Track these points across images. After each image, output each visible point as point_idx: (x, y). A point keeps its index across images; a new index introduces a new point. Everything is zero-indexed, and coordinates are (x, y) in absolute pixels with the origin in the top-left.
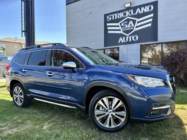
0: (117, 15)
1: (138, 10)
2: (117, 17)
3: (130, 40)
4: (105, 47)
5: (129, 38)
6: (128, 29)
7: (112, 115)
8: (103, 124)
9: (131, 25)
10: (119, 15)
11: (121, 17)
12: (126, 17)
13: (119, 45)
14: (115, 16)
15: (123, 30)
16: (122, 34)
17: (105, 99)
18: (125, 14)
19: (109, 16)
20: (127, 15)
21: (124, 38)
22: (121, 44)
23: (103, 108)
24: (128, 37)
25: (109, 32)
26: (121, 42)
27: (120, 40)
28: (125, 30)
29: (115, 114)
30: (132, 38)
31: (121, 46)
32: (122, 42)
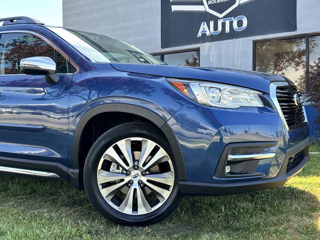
4: (163, 47)
7: (140, 183)
8: (118, 205)
13: (199, 43)
15: (210, 3)
16: (206, 13)
17: (123, 145)
21: (212, 24)
22: (205, 38)
23: (119, 165)
24: (222, 21)
25: (174, 8)
26: (204, 35)
27: (201, 29)
28: (214, 1)
29: (148, 181)
30: (231, 23)
31: (205, 44)
32: (208, 33)
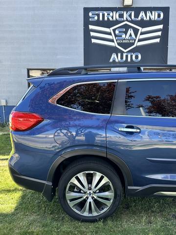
0: (108, 14)
1: (142, 14)
2: (108, 18)
3: (129, 60)
5: (127, 56)
6: (126, 41)
9: (131, 35)
10: (111, 14)
11: (114, 19)
12: (124, 21)
14: (103, 15)
15: (118, 41)
16: (116, 48)
18: (121, 16)
19: (94, 12)
20: (125, 19)
21: (119, 55)
25: (94, 41)
26: (114, 61)
27: (112, 57)
28: (121, 41)
30: (131, 56)
32: (117, 60)
